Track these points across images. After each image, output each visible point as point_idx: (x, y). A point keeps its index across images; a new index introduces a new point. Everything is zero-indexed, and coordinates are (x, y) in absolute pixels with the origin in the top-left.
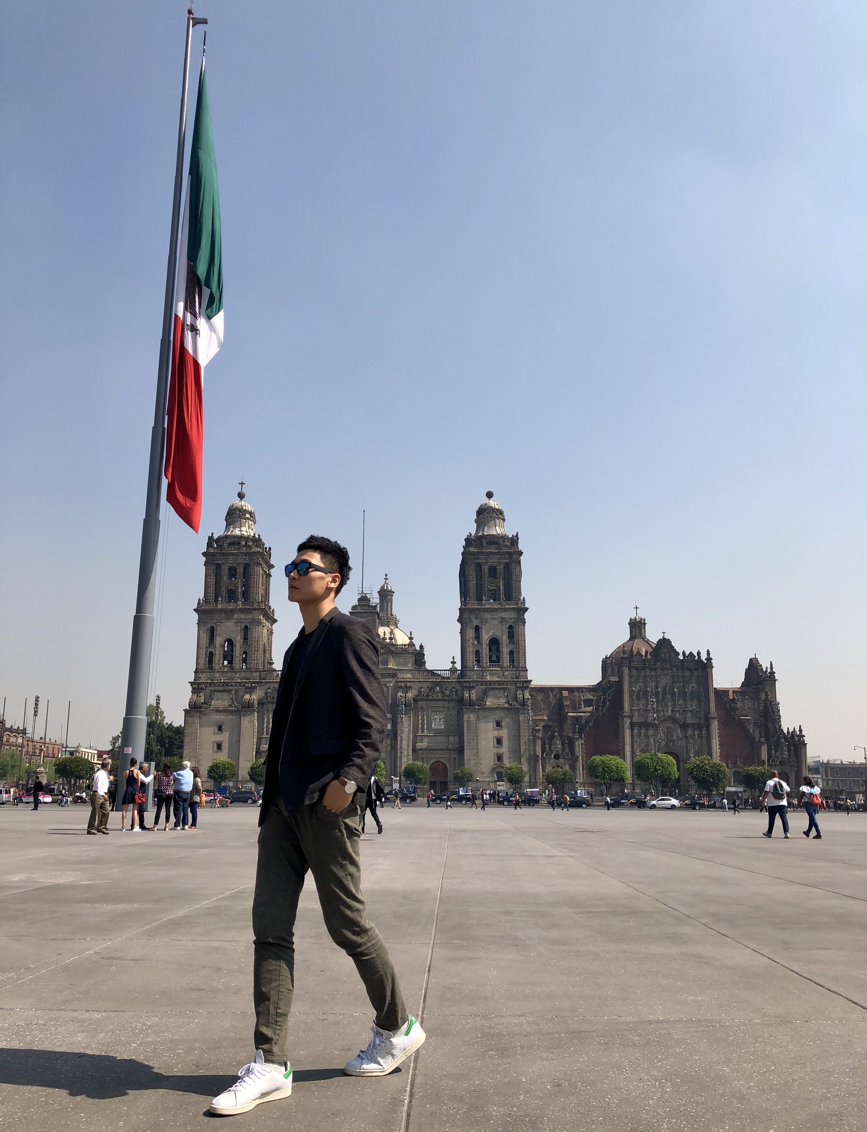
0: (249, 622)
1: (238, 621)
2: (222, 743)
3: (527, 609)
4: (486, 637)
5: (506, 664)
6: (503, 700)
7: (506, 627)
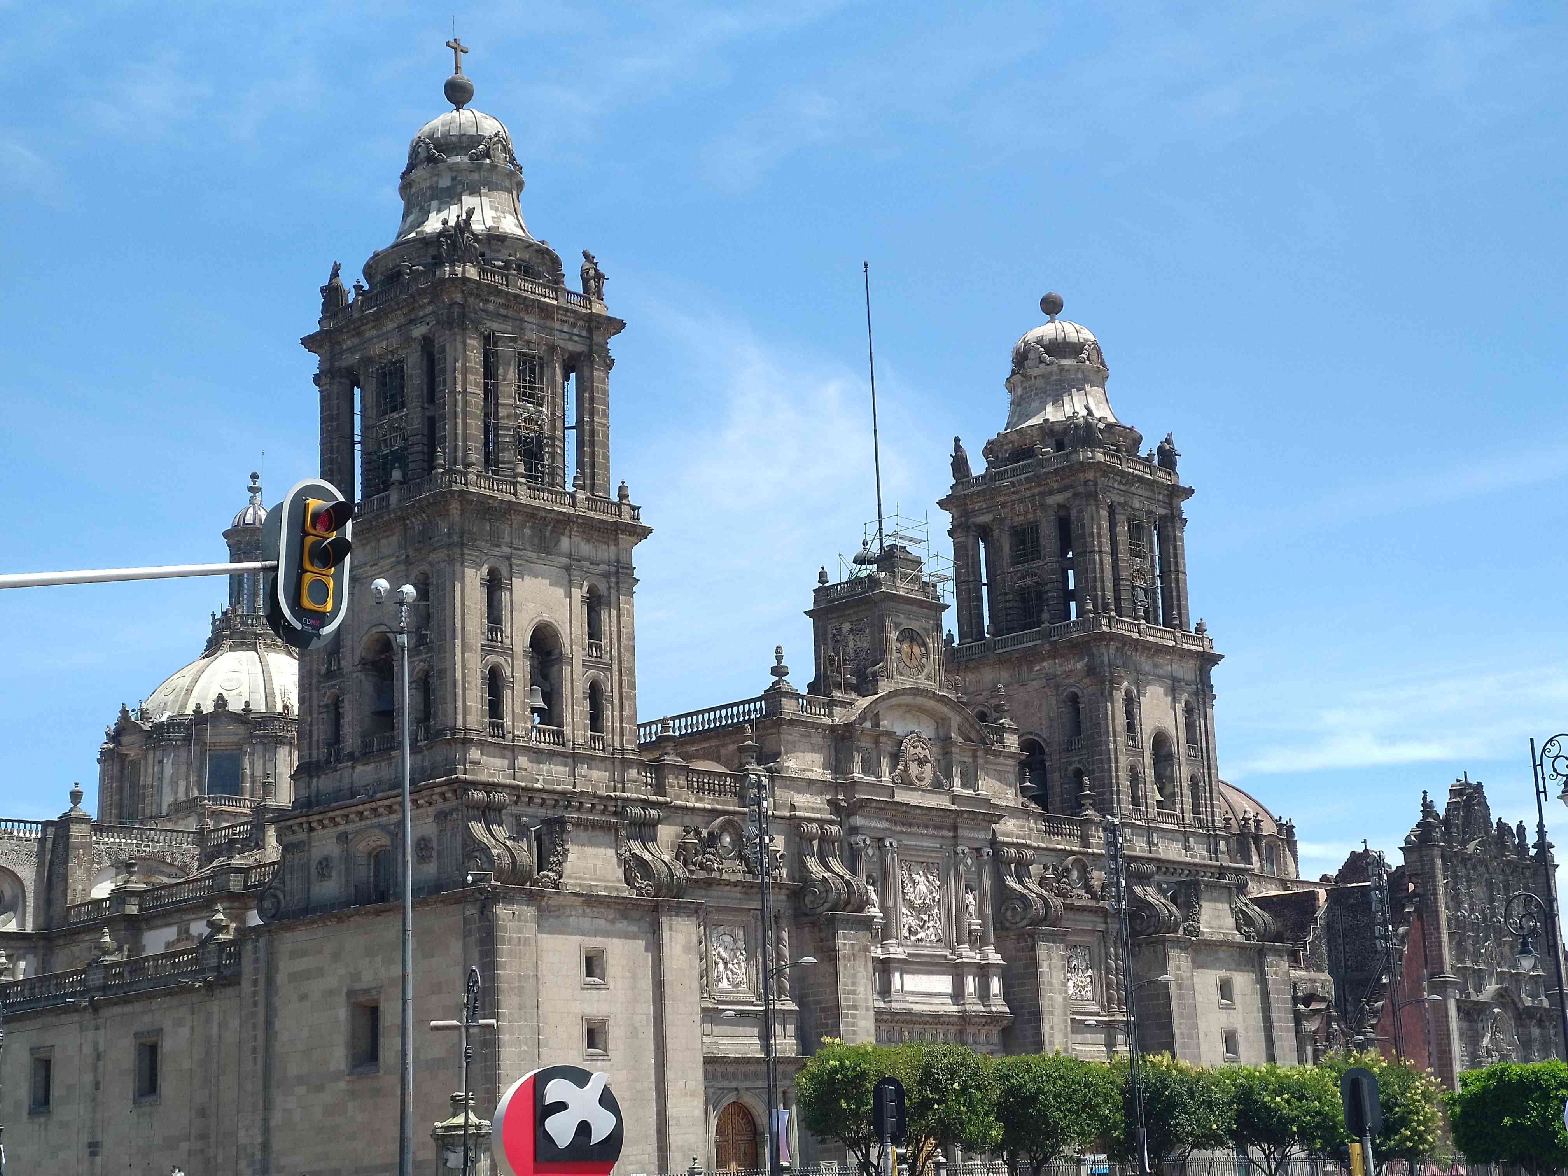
0: (606, 576)
1: (573, 566)
2: (604, 1023)
3: (1219, 658)
4: (1147, 727)
5: (1189, 816)
6: (1231, 922)
7: (1180, 707)
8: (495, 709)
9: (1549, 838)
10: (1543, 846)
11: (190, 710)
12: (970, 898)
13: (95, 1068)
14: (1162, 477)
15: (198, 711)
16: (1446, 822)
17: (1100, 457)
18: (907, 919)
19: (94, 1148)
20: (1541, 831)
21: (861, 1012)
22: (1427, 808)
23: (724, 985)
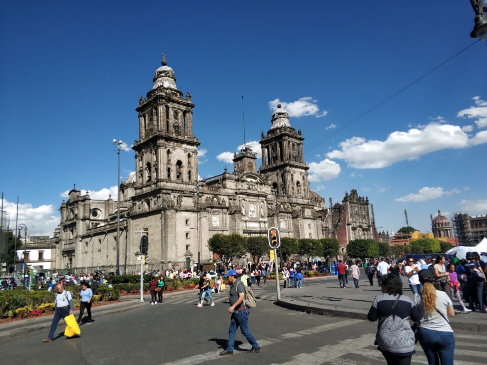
1: (185, 150)
3: (309, 168)
4: (295, 180)
5: (303, 196)
6: (310, 214)
7: (302, 176)
8: (169, 175)
9: (368, 199)
10: (367, 201)
11: (132, 182)
12: (262, 210)
13: (107, 243)
14: (299, 136)
15: (134, 182)
16: (350, 196)
17: (287, 132)
18: (250, 213)
19: (107, 256)
20: (367, 198)
21: (240, 230)
22: (347, 194)
23: (215, 226)
